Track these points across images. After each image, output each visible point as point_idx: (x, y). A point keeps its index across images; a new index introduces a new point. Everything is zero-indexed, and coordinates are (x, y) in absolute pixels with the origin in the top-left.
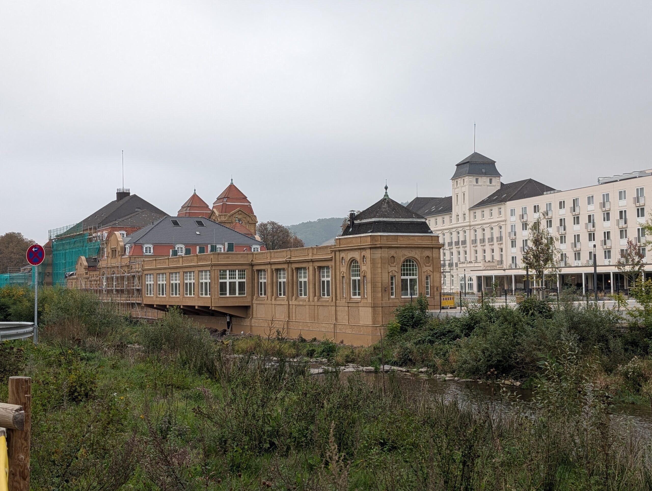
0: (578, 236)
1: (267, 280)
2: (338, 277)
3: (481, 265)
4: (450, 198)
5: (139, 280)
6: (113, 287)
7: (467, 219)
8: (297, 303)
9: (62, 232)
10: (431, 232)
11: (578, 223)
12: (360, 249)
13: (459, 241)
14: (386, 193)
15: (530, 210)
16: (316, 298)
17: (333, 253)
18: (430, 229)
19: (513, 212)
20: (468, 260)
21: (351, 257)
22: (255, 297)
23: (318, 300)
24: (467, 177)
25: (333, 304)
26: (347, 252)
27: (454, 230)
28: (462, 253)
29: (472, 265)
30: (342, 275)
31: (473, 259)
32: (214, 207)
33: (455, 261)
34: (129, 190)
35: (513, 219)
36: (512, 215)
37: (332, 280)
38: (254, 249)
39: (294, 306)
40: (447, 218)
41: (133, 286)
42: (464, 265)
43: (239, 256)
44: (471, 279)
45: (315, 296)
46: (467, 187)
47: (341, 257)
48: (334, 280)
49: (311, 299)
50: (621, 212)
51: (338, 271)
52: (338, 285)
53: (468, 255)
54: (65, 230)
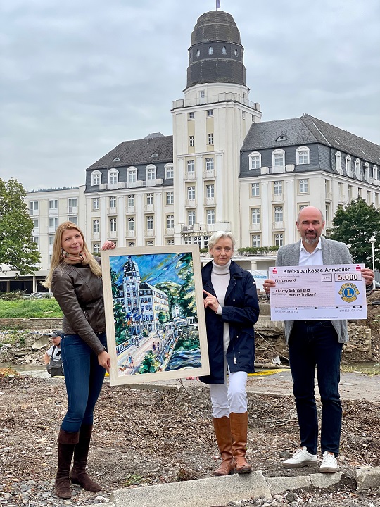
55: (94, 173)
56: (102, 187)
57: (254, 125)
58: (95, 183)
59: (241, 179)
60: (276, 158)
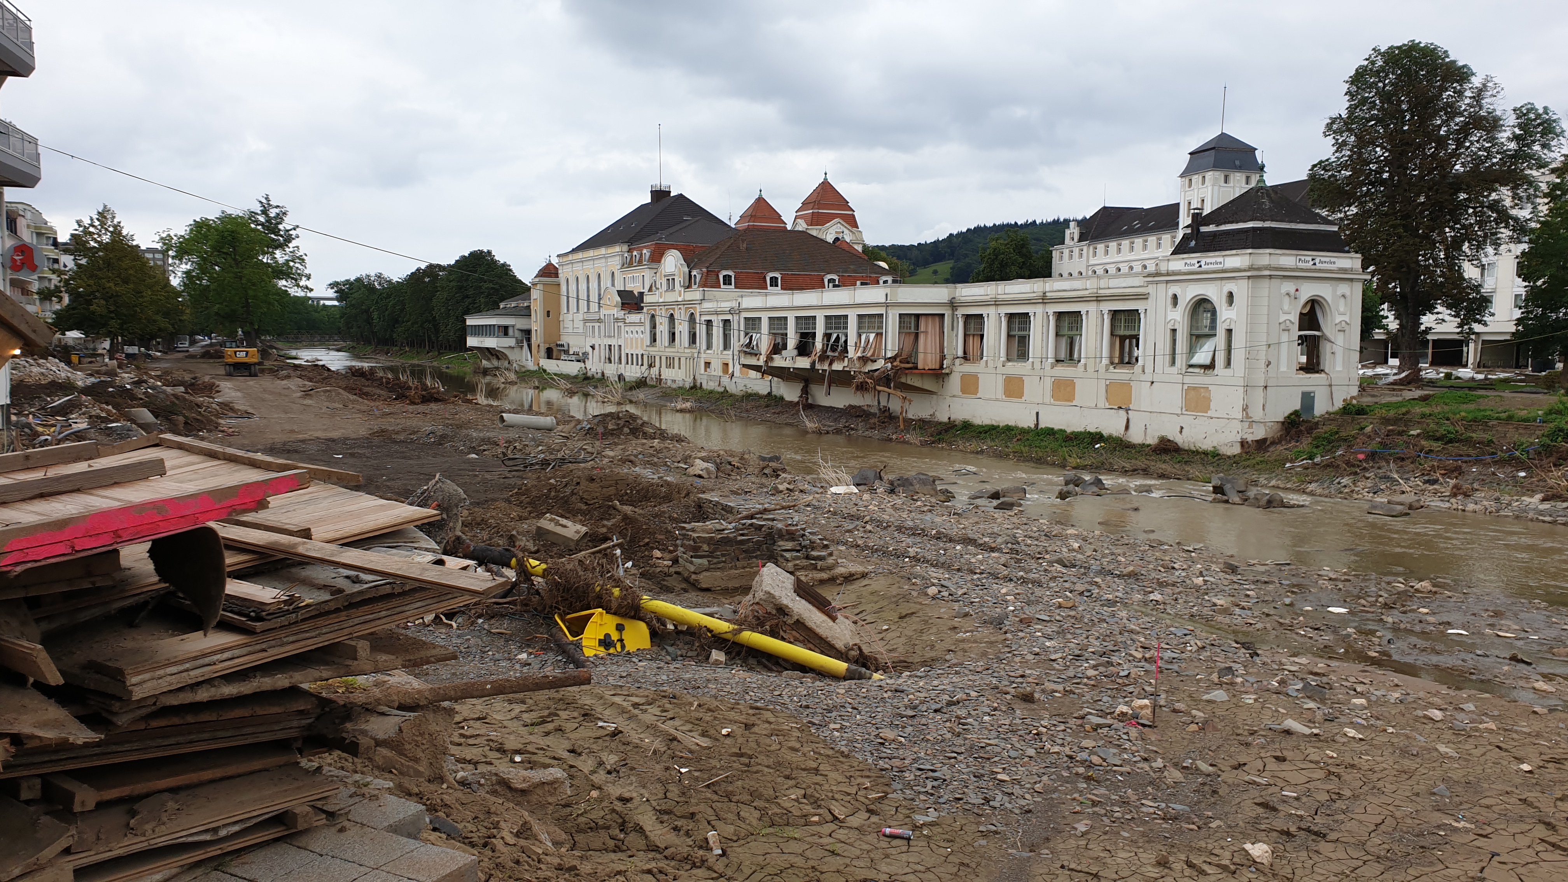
2: (1160, 330)
8: (1055, 373)
12: (1222, 279)
16: (1102, 366)
17: (1152, 286)
21: (1197, 293)
22: (958, 361)
23: (1108, 369)
24: (1211, 173)
25: (1146, 377)
26: (1185, 285)
30: (1170, 327)
32: (797, 217)
39: (1048, 379)
45: (1100, 362)
46: (1209, 187)
47: (1170, 293)
48: (1150, 334)
49: (1090, 368)
51: (1160, 318)
52: (1160, 345)
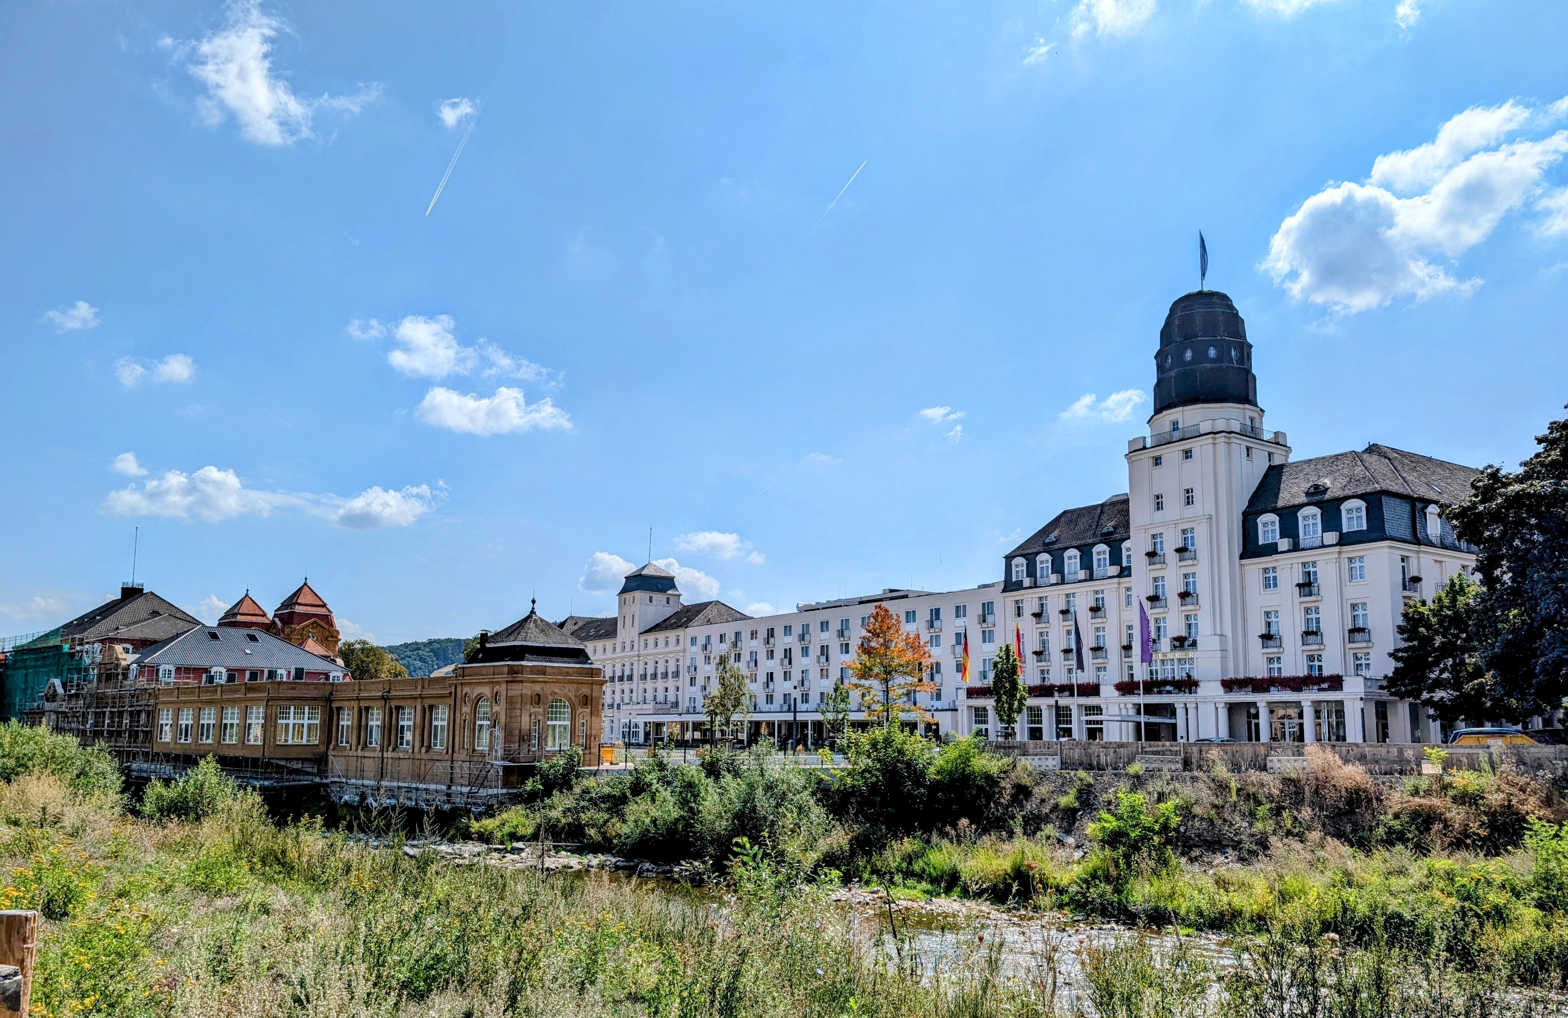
0: (772, 674)
1: (353, 722)
2: (458, 721)
3: (650, 707)
4: (616, 619)
5: (148, 717)
6: (103, 726)
7: (636, 648)
8: (395, 755)
9: (24, 642)
10: (592, 663)
11: (772, 658)
12: (492, 682)
13: (623, 676)
14: (533, 608)
15: (715, 640)
16: (423, 750)
17: (453, 687)
18: (589, 659)
19: (694, 641)
20: (634, 699)
21: (479, 692)
22: (331, 747)
23: (427, 751)
24: (638, 594)
25: (447, 757)
26: (473, 686)
27: (618, 661)
28: (627, 692)
29: (639, 706)
30: (463, 718)
31: (640, 699)
32: (275, 616)
33: (618, 700)
34: (142, 585)
35: (694, 649)
36: (692, 645)
37: (449, 724)
38: (334, 677)
39: (390, 761)
40: (609, 643)
41: (138, 726)
42: (629, 707)
43: (312, 687)
44: (636, 726)
45: (422, 745)
46: (638, 606)
47: (464, 692)
48: (451, 724)
49: (417, 749)
50: (822, 647)
51: (458, 712)
52: (457, 732)
53: (634, 695)
54: (30, 640)
55: (1015, 562)
56: (1027, 582)
57: (1271, 468)
58: (1017, 577)
59: (1245, 562)
60: (1306, 523)
